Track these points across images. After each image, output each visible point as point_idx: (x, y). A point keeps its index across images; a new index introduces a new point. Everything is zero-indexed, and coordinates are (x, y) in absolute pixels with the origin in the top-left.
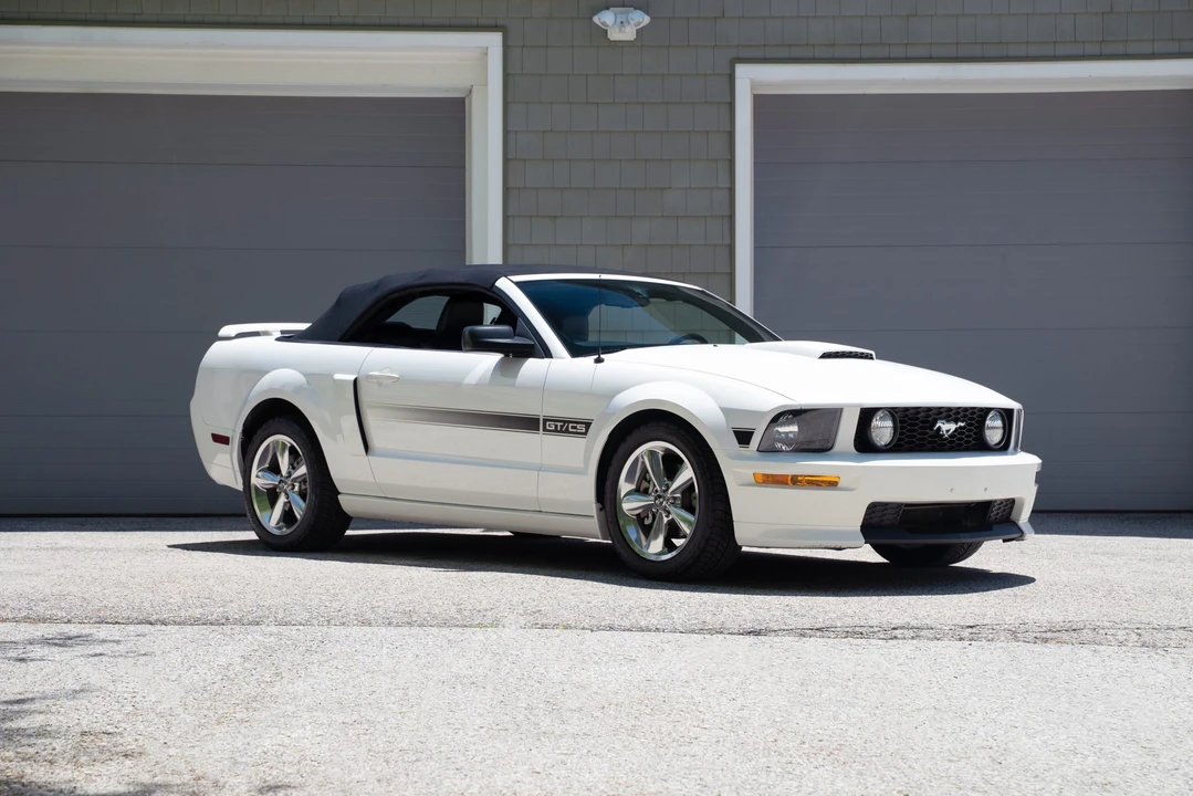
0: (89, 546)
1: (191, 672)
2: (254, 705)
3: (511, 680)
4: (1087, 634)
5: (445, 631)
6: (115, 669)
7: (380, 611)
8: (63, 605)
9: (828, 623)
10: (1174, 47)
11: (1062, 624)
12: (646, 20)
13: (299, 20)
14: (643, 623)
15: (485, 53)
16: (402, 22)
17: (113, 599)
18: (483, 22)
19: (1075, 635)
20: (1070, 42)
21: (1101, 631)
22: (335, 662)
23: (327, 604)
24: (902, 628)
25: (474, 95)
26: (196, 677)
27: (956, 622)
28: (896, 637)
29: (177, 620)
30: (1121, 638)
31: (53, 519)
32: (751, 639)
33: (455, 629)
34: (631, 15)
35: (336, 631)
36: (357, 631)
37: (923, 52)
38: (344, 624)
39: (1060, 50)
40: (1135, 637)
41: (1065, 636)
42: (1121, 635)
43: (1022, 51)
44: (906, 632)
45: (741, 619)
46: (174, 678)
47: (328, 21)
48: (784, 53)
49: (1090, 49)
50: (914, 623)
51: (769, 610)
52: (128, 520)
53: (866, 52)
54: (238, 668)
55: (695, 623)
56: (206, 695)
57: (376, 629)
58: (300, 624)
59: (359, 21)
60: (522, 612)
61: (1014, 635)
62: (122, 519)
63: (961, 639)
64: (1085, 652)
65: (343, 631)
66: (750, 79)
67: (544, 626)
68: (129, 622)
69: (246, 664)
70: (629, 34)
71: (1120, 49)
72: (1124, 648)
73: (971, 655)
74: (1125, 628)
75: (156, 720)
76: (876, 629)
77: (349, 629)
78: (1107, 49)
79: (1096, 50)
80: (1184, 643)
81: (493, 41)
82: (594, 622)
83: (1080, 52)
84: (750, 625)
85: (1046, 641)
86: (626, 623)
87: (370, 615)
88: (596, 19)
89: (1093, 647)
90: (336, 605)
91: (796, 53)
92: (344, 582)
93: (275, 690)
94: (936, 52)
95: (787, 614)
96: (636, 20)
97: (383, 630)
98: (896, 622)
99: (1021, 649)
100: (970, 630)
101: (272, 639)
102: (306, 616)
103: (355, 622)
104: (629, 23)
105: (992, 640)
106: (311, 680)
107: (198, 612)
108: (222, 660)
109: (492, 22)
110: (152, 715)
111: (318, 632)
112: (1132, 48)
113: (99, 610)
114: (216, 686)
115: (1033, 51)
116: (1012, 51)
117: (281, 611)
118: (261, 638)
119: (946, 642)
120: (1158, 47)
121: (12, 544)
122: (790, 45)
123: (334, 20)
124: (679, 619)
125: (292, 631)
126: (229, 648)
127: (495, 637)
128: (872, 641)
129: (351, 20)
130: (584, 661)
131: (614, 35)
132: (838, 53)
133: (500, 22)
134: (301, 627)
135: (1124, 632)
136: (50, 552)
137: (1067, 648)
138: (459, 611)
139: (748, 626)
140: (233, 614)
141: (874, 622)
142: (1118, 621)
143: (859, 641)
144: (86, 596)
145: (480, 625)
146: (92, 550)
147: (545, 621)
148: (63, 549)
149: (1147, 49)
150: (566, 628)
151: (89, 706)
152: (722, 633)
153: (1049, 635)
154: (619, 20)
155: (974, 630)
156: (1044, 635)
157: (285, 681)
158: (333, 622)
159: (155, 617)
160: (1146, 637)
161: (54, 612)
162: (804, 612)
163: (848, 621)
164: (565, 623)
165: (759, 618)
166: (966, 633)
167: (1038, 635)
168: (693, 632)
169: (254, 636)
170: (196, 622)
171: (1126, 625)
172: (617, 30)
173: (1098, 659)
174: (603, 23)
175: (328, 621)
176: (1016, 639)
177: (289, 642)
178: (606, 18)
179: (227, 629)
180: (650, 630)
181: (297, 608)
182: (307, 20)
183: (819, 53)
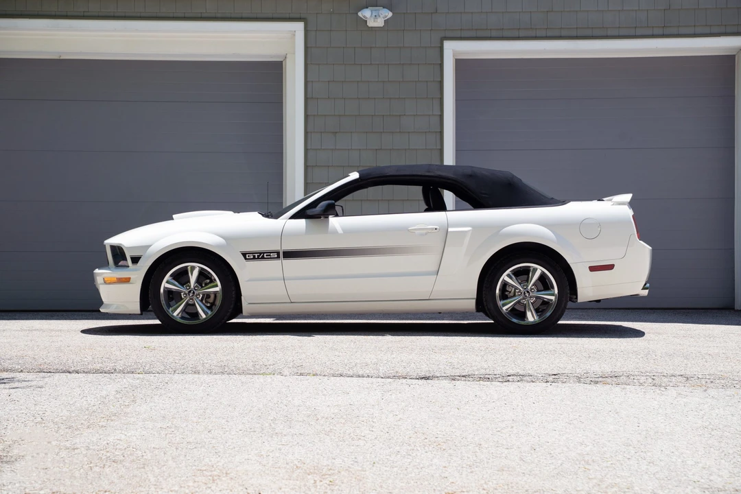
0: (52, 328)
1: (83, 400)
2: (113, 418)
3: (270, 404)
4: (623, 379)
5: (243, 378)
6: (39, 398)
7: (207, 366)
8: (20, 362)
9: (470, 373)
10: (707, 30)
11: (609, 373)
12: (390, 14)
13: (183, 15)
14: (360, 373)
15: (293, 34)
16: (244, 16)
17: (51, 359)
18: (292, 16)
19: (615, 379)
20: (645, 27)
21: (632, 377)
22: (170, 395)
23: (177, 362)
24: (513, 375)
25: (287, 59)
26: (85, 403)
27: (546, 372)
28: (508, 381)
29: (86, 370)
30: (641, 381)
31: (35, 313)
32: (423, 381)
33: (247, 376)
34: (380, 12)
35: (176, 377)
36: (190, 377)
37: (557, 33)
38: (183, 373)
39: (639, 32)
40: (650, 380)
41: (609, 380)
42: (642, 379)
43: (616, 33)
44: (515, 377)
45: (419, 370)
46: (71, 403)
47: (199, 15)
48: (473, 34)
49: (656, 32)
50: (521, 373)
51: (438, 365)
52: (80, 313)
53: (522, 34)
54: (112, 398)
55: (392, 373)
56: (87, 413)
57: (201, 376)
58: (158, 373)
59: (219, 15)
60: (291, 366)
61: (579, 379)
62: (77, 313)
63: (547, 382)
64: (618, 389)
65: (182, 377)
66: (453, 50)
67: (301, 374)
68: (57, 371)
69: (117, 396)
70: (380, 23)
71: (674, 31)
72: (641, 387)
73: (548, 391)
74: (647, 376)
75: (52, 426)
76: (498, 376)
77: (185, 376)
78: (667, 31)
79: (660, 32)
80: (678, 384)
81: (299, 27)
82: (332, 372)
83: (650, 33)
84: (423, 373)
85: (596, 383)
86: (351, 373)
87: (200, 368)
88: (360, 14)
89: (623, 386)
90: (182, 362)
91: (480, 34)
92: (193, 349)
93: (128, 410)
94: (564, 33)
95: (448, 368)
96: (383, 15)
97: (206, 376)
98: (511, 372)
99: (580, 387)
100: (553, 377)
101: (138, 381)
102: (162, 368)
103: (190, 372)
104: (379, 16)
105: (565, 382)
106: (153, 404)
107: (98, 366)
108: (104, 393)
109: (298, 16)
110: (51, 423)
111: (166, 377)
112: (683, 31)
113: (41, 365)
114: (94, 408)
115: (622, 32)
116: (610, 33)
117: (148, 366)
118: (131, 381)
119: (538, 384)
120: (698, 30)
121: (6, 327)
122: (476, 30)
123: (204, 15)
124: (383, 370)
125: (151, 377)
126: (109, 387)
127: (269, 380)
128: (493, 383)
129: (213, 15)
130: (318, 394)
131: (371, 24)
132: (506, 34)
133: (302, 16)
134: (157, 375)
135: (645, 378)
136: (28, 332)
137: (608, 387)
138: (254, 366)
139: (423, 374)
140: (118, 367)
141: (498, 372)
142: (644, 372)
143: (485, 383)
144: (36, 357)
145: (263, 374)
146: (52, 330)
147: (302, 372)
148: (35, 330)
149: (691, 31)
150: (314, 375)
151: (16, 418)
152: (406, 378)
153: (600, 379)
154: (374, 14)
155: (556, 377)
156: (597, 380)
157: (136, 405)
158: (177, 372)
159: (73, 369)
160: (657, 381)
161: (14, 366)
162: (459, 366)
163: (483, 371)
164: (314, 373)
165: (431, 369)
166: (550, 379)
167: (593, 379)
168: (389, 377)
169: (129, 380)
170: (97, 372)
171: (648, 374)
172: (373, 21)
173: (623, 393)
174: (364, 17)
175: (175, 371)
176: (579, 382)
177: (147, 383)
178: (366, 14)
179: (113, 376)
180: (363, 377)
181: (158, 364)
182: (187, 15)
183: (494, 34)
